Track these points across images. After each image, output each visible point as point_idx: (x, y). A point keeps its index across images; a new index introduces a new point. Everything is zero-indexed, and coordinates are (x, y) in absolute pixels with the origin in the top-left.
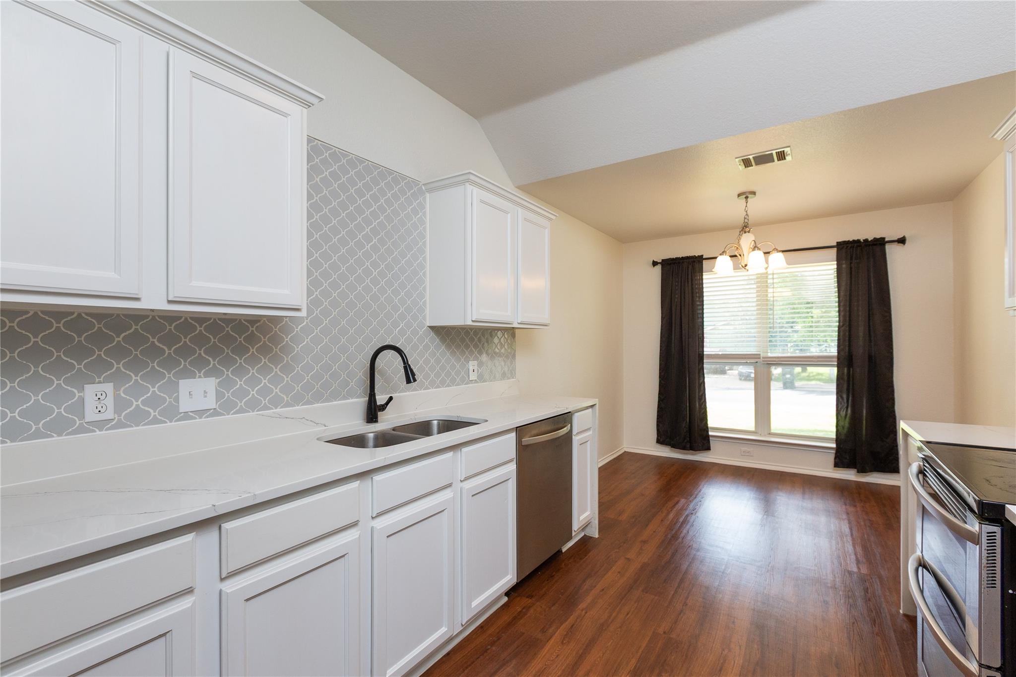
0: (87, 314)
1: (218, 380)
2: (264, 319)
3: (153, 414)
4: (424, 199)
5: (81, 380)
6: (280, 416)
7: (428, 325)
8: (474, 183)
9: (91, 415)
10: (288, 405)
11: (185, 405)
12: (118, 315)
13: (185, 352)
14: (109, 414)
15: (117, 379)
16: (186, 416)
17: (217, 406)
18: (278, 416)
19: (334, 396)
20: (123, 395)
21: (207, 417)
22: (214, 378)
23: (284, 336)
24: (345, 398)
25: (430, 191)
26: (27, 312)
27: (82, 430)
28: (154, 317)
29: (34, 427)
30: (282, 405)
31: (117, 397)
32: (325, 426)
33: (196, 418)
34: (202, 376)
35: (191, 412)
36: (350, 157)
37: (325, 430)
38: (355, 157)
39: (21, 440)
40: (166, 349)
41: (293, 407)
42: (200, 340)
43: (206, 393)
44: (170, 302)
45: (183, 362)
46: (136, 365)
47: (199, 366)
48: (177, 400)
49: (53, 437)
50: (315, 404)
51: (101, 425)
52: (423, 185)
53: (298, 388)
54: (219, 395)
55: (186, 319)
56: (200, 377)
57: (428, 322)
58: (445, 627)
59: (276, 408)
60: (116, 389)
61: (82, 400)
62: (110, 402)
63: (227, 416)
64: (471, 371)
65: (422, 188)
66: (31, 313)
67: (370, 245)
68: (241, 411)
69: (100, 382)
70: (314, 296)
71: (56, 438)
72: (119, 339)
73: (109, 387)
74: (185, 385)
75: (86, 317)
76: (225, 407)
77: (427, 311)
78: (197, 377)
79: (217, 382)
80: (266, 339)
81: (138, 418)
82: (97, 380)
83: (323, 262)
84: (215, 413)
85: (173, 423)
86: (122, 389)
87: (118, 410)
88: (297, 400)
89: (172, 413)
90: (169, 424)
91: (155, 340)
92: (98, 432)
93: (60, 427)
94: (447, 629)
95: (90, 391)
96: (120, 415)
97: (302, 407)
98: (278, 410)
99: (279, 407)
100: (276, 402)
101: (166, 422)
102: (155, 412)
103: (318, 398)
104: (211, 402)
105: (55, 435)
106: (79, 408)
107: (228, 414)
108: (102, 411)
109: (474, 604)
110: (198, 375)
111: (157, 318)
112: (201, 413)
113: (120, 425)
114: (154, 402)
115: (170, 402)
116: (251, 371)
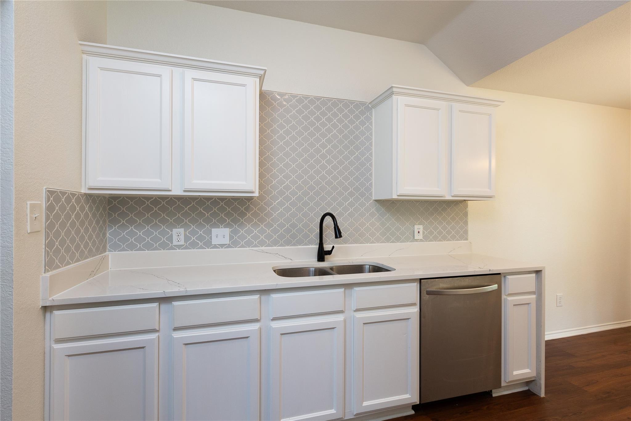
0: (174, 198)
1: (230, 230)
2: (255, 198)
3: (200, 244)
4: (371, 114)
5: (172, 226)
6: (263, 251)
7: (374, 199)
8: (399, 94)
9: (175, 243)
10: (269, 245)
11: (215, 241)
12: (186, 198)
13: (215, 215)
14: (182, 242)
15: (186, 226)
16: (215, 247)
17: (230, 242)
18: (262, 251)
19: (300, 243)
20: (188, 234)
21: (225, 248)
22: (229, 229)
23: (267, 207)
24: (306, 244)
25: (374, 107)
26: (153, 198)
27: (172, 248)
28: (201, 198)
29: (155, 245)
30: (265, 245)
31: (185, 235)
32: (291, 260)
33: (220, 248)
34: (223, 227)
35: (217, 245)
36: (311, 98)
37: (291, 262)
38: (314, 97)
39: (151, 250)
40: (206, 214)
41: (272, 247)
42: (222, 209)
43: (225, 236)
44: (185, 191)
45: (214, 220)
46: (193, 221)
47: (222, 222)
48: (211, 238)
49: (161, 250)
50: (286, 246)
51: (179, 247)
52: (369, 103)
53: (275, 237)
54: (231, 238)
55: (215, 199)
56: (222, 228)
57: (373, 198)
58: (335, 410)
59: (262, 247)
60: (185, 231)
61: (172, 235)
62: (182, 237)
63: (235, 249)
64: (416, 232)
65: (369, 106)
66: (154, 198)
67: (325, 150)
68: (242, 246)
69: (178, 228)
70: (286, 184)
71: (162, 251)
72: (186, 209)
73: (182, 230)
74: (215, 231)
75: (174, 199)
76: (234, 243)
77: (373, 190)
78: (220, 227)
79: (230, 231)
80: (256, 209)
81: (194, 245)
82: (178, 227)
83: (292, 164)
84: (229, 246)
85: (209, 249)
86: (188, 231)
87: (186, 241)
88: (275, 243)
89: (208, 244)
90: (207, 249)
91: (202, 209)
92: (178, 250)
93: (164, 246)
94: (336, 412)
95: (175, 231)
96: (186, 243)
97: (277, 247)
98: (263, 248)
99: (264, 246)
100: (262, 244)
101: (206, 249)
102: (201, 243)
103: (288, 243)
104: (227, 241)
105: (162, 249)
106: (171, 239)
107: (236, 248)
108: (179, 240)
109: (365, 404)
110: (221, 226)
111: (202, 199)
112: (222, 246)
113: (186, 248)
114: (201, 238)
115: (208, 239)
116: (248, 226)
